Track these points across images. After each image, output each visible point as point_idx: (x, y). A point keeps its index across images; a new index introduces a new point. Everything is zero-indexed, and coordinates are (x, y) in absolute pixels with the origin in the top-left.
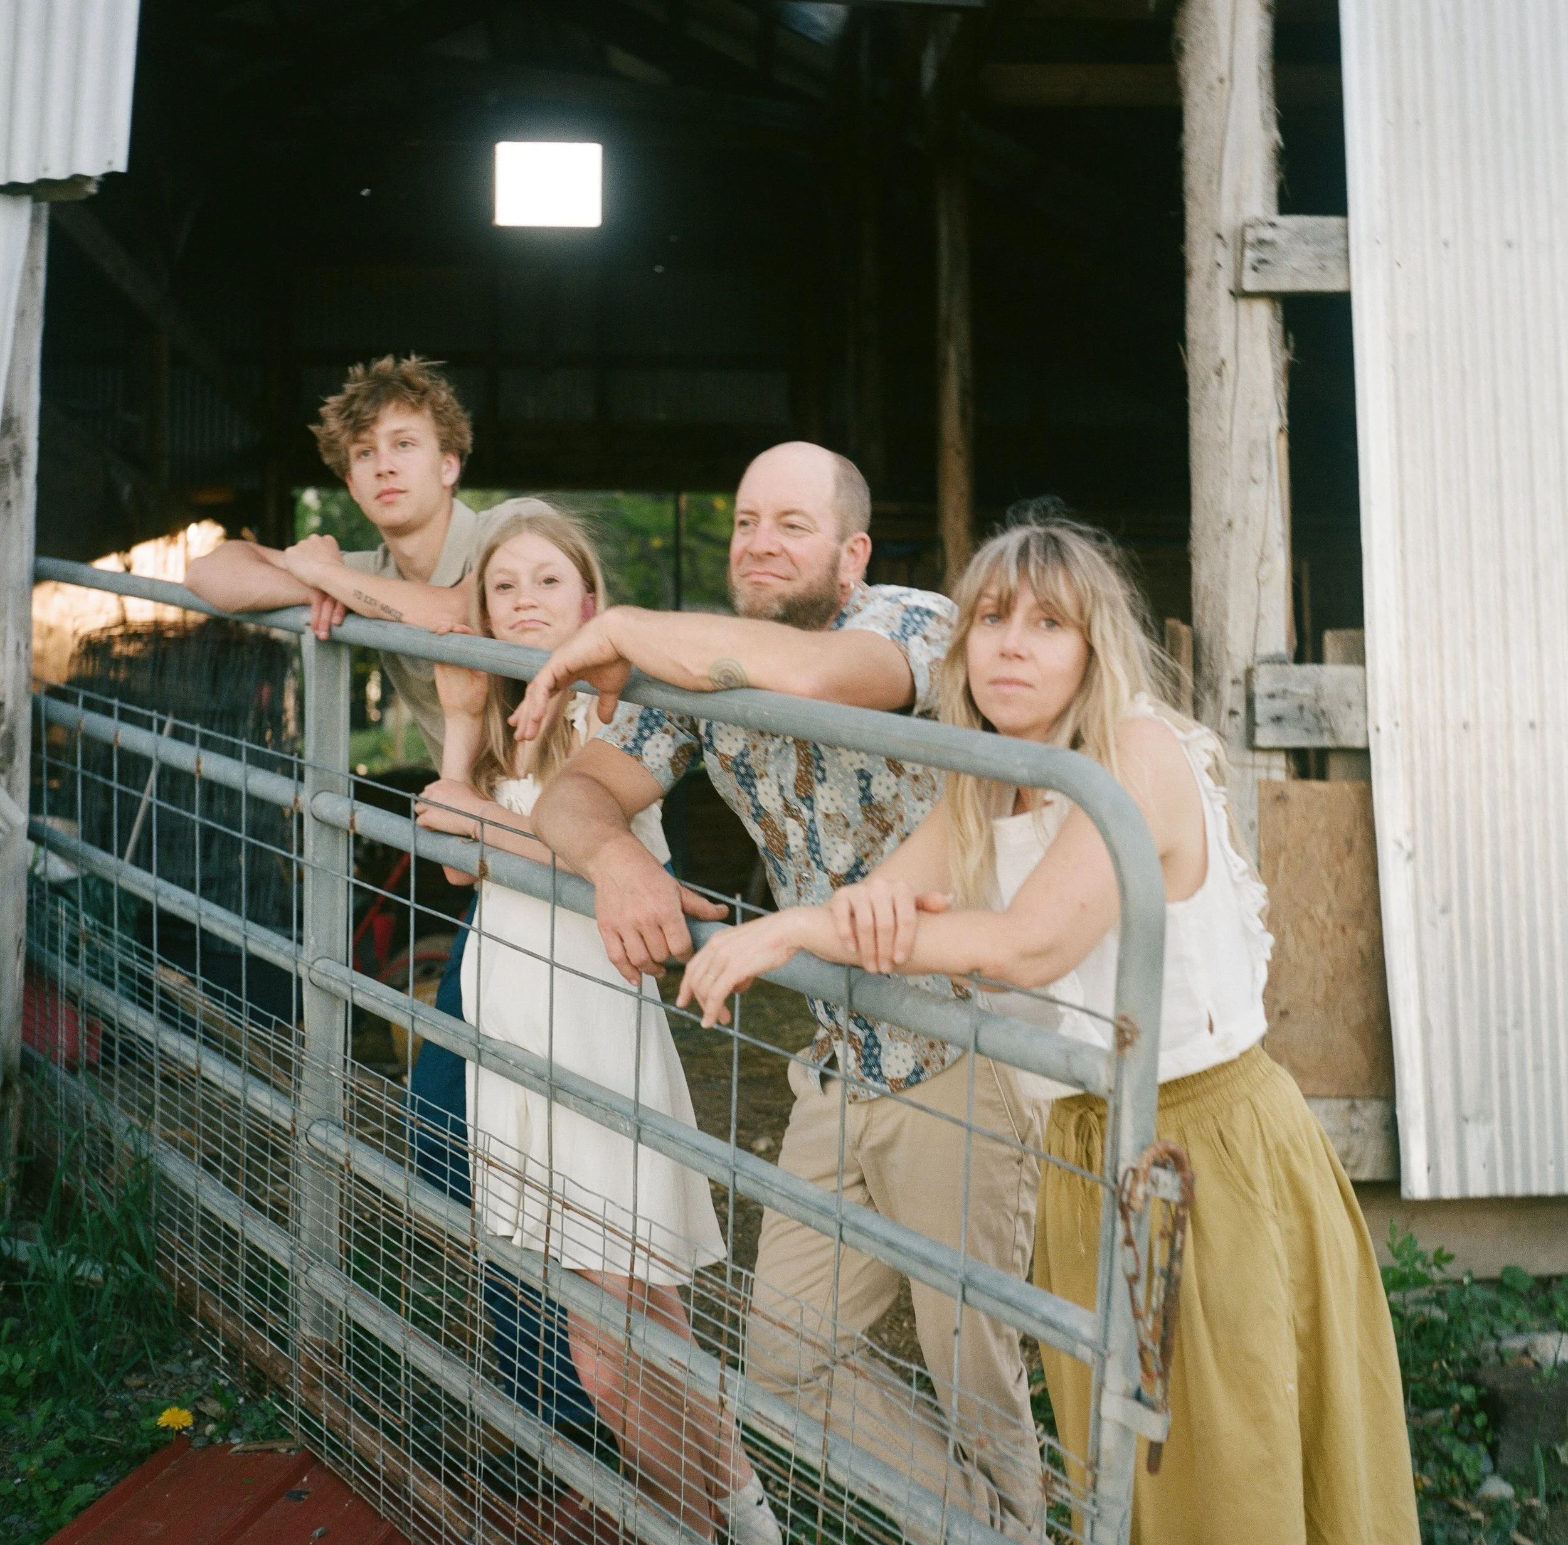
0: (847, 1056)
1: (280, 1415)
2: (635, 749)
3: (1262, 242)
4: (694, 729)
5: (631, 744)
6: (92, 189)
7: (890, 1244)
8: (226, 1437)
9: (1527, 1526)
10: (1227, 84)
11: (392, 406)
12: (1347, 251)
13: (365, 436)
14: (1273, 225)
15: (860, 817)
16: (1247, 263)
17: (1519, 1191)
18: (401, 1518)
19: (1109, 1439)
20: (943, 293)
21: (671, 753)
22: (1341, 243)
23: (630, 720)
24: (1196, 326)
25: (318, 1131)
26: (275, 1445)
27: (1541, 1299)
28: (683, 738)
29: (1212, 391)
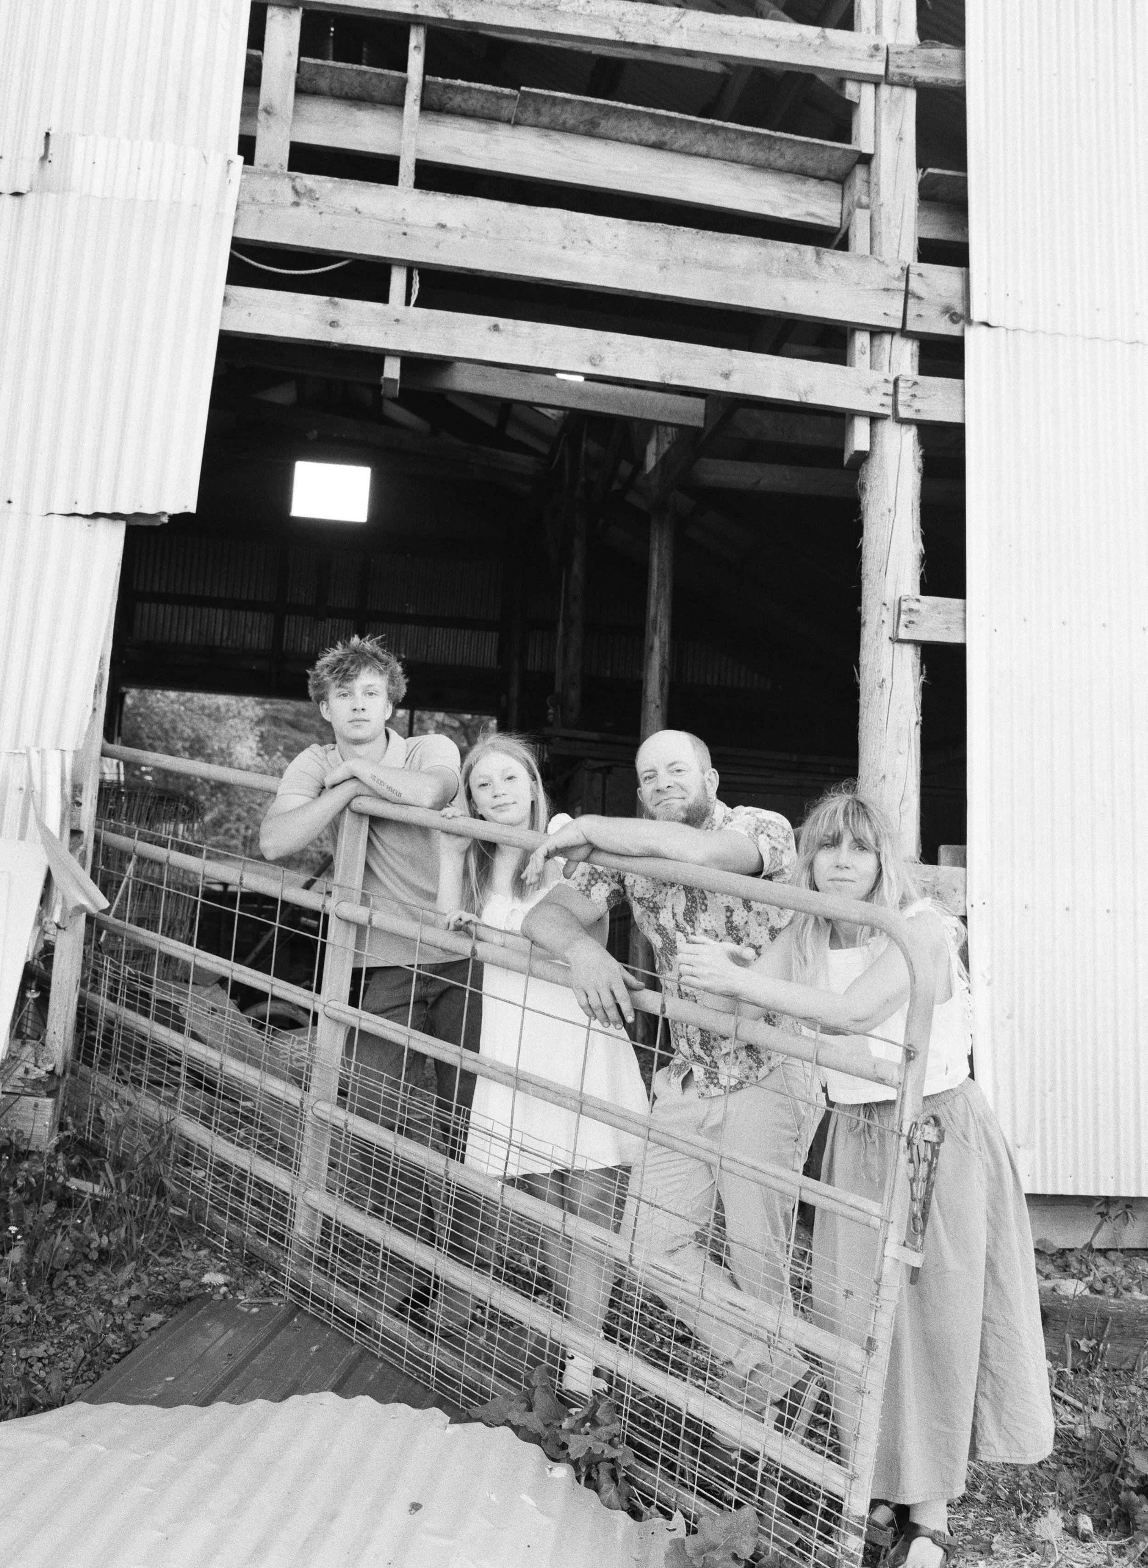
0: (699, 1072)
1: (272, 1283)
2: (586, 892)
3: (911, 610)
4: (621, 882)
5: (583, 888)
6: (165, 520)
7: (754, 1168)
8: (234, 1295)
9: (1060, 1384)
10: (893, 512)
11: (368, 668)
12: (965, 619)
13: (347, 685)
14: (918, 600)
15: (725, 932)
16: (902, 623)
17: (1050, 1192)
18: (370, 1341)
19: (888, 1267)
20: (652, 602)
21: (607, 894)
22: (961, 615)
23: (583, 875)
24: (867, 657)
25: (321, 1106)
26: (271, 1300)
27: (1060, 1261)
28: (615, 886)
29: (876, 697)
